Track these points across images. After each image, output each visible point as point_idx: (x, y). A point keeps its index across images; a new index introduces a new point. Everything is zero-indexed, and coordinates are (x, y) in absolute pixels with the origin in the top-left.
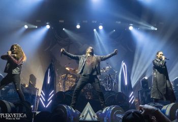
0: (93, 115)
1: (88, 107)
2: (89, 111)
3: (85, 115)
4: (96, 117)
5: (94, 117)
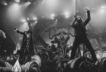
0: (19, 68)
1: (17, 63)
2: (17, 66)
3: (14, 68)
4: (21, 69)
5: (20, 69)
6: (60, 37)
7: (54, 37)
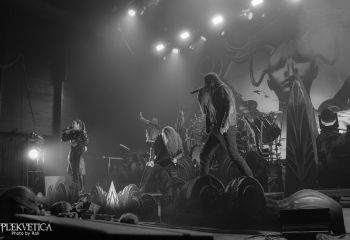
6: (286, 74)
7: (266, 78)
